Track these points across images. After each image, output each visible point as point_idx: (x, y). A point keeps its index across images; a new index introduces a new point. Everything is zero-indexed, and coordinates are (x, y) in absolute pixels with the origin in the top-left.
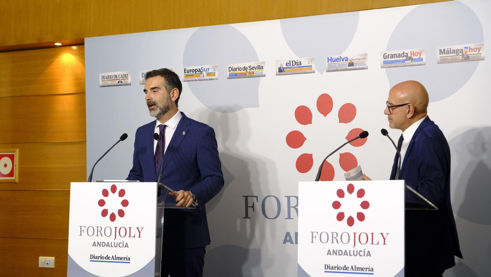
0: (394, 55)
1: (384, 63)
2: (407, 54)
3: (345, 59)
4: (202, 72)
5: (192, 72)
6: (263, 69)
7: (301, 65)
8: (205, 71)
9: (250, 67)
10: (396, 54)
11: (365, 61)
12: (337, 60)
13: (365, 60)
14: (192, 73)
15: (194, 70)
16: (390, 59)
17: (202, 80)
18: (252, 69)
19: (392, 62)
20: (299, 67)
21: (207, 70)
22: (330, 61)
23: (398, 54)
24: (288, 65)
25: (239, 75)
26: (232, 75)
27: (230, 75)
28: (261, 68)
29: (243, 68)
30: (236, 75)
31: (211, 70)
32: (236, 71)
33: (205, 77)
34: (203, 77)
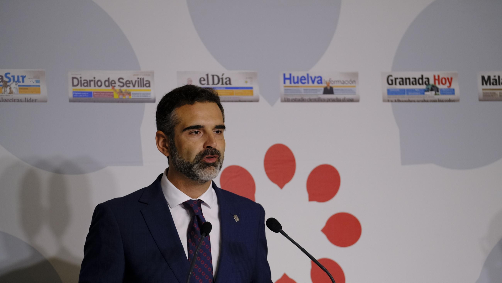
0: (406, 79)
1: (390, 92)
2: (428, 79)
3: (317, 80)
4: (8, 84)
6: (149, 86)
7: (230, 84)
8: (14, 81)
9: (121, 80)
10: (409, 79)
11: (354, 86)
12: (301, 80)
13: (354, 84)
16: (398, 87)
17: (6, 101)
18: (128, 83)
19: (402, 92)
20: (227, 88)
21: (21, 79)
22: (288, 82)
23: (413, 78)
24: (203, 82)
25: (97, 96)
26: (80, 93)
27: (75, 94)
28: (146, 84)
29: (105, 81)
30: (88, 96)
31: (31, 81)
32: (90, 86)
33: (15, 94)
34: (10, 93)
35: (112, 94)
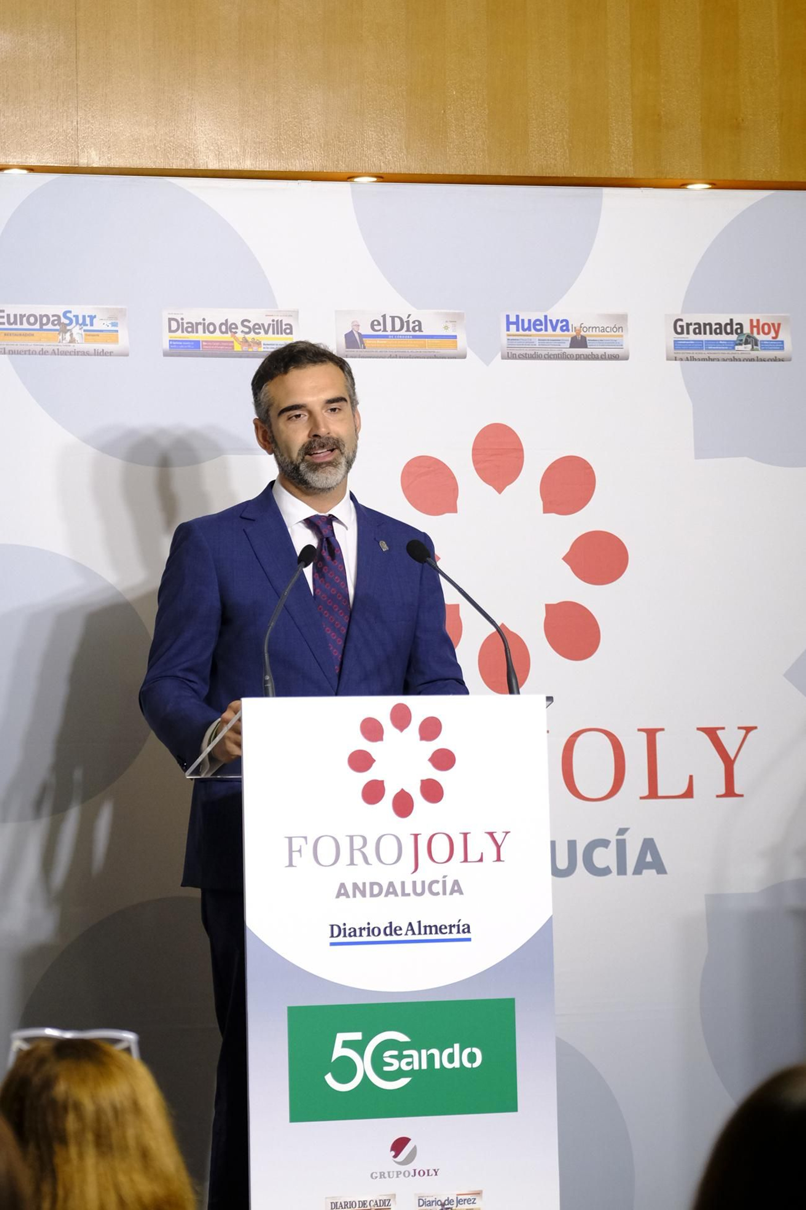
0: (705, 325)
1: (677, 345)
2: (740, 325)
3: (560, 325)
4: (68, 328)
5: (29, 323)
6: (291, 333)
7: (420, 330)
8: (77, 323)
9: (246, 323)
10: (710, 324)
11: (622, 336)
12: (535, 325)
13: (620, 333)
14: (26, 326)
15: (35, 316)
16: (692, 337)
17: (65, 353)
18: (256, 328)
19: (699, 345)
20: (414, 337)
21: (88, 321)
22: (513, 328)
23: (716, 324)
24: (376, 328)
25: (206, 347)
26: (181, 343)
27: (173, 345)
28: (286, 329)
29: (221, 324)
30: (193, 347)
31: (104, 324)
32: (197, 332)
33: (78, 343)
34: (70, 342)
35: (230, 344)
